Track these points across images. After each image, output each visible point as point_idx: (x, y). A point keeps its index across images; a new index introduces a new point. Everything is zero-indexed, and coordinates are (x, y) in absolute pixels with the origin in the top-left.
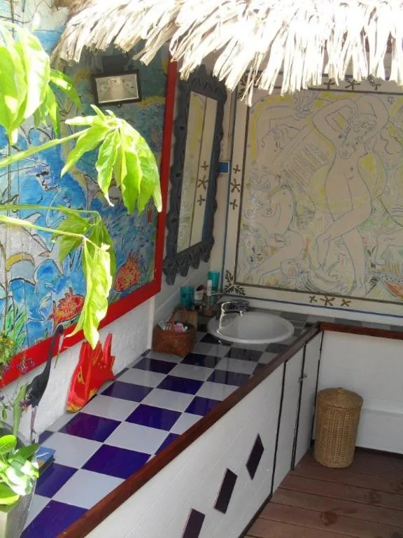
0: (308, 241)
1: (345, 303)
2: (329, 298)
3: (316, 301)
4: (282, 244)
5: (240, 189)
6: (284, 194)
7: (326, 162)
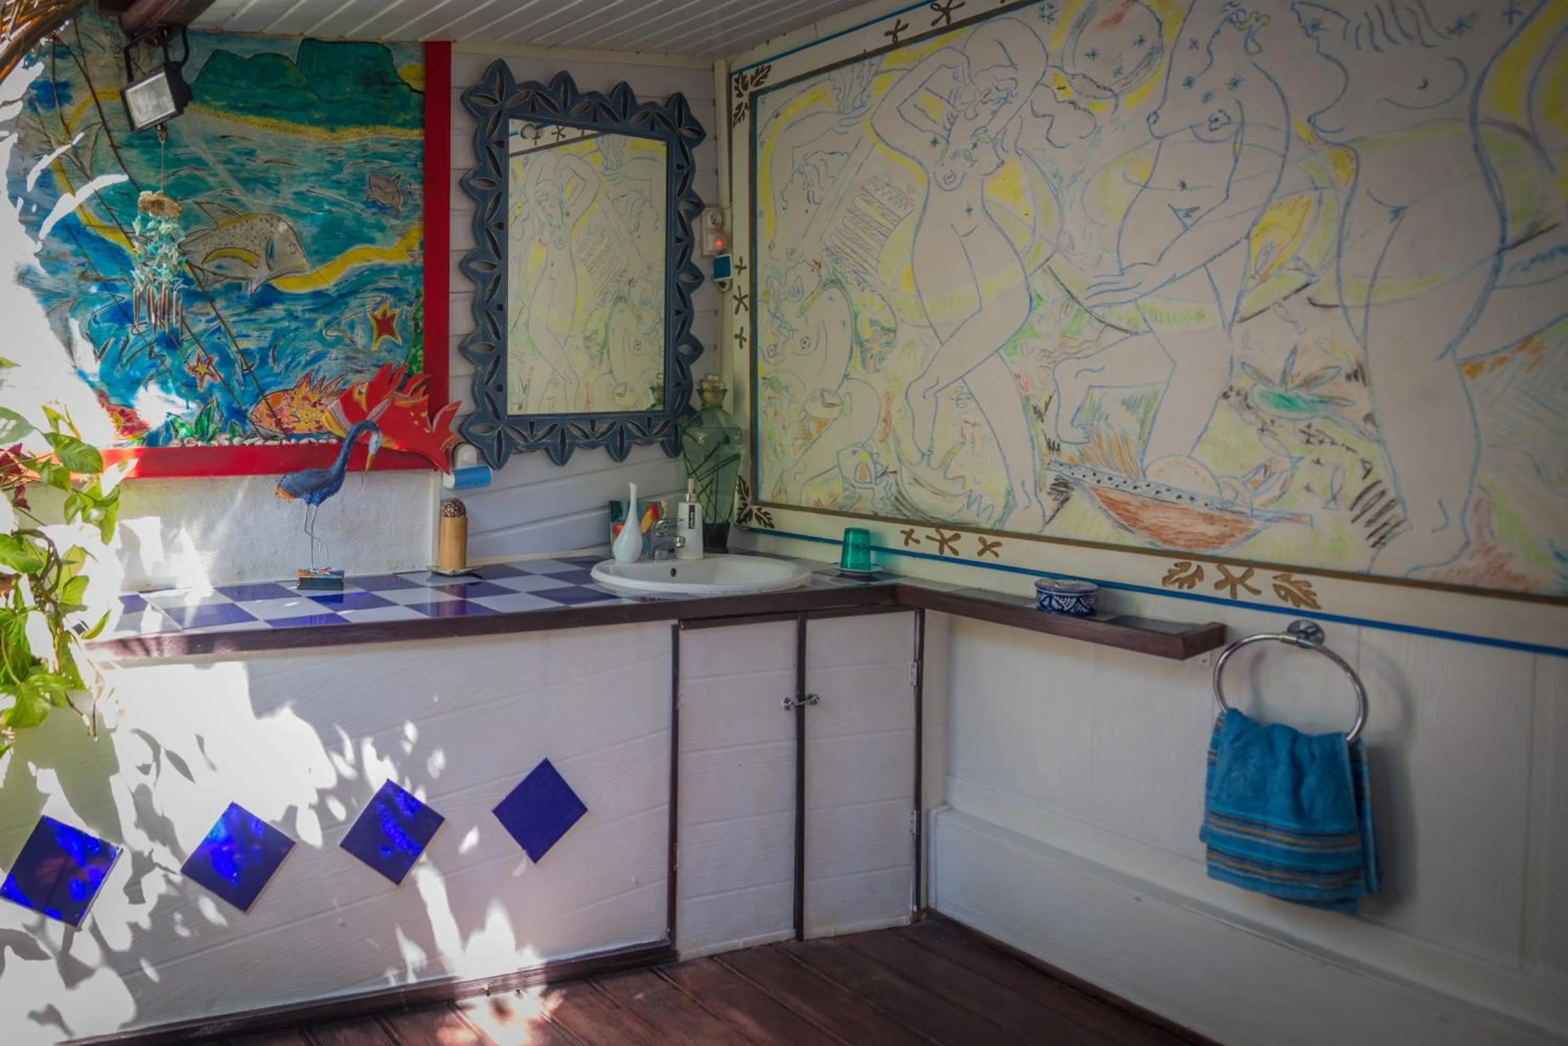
0: (889, 398)
1: (987, 548)
2: (948, 534)
3: (917, 542)
4: (836, 410)
5: (748, 304)
6: (831, 299)
7: (909, 208)
